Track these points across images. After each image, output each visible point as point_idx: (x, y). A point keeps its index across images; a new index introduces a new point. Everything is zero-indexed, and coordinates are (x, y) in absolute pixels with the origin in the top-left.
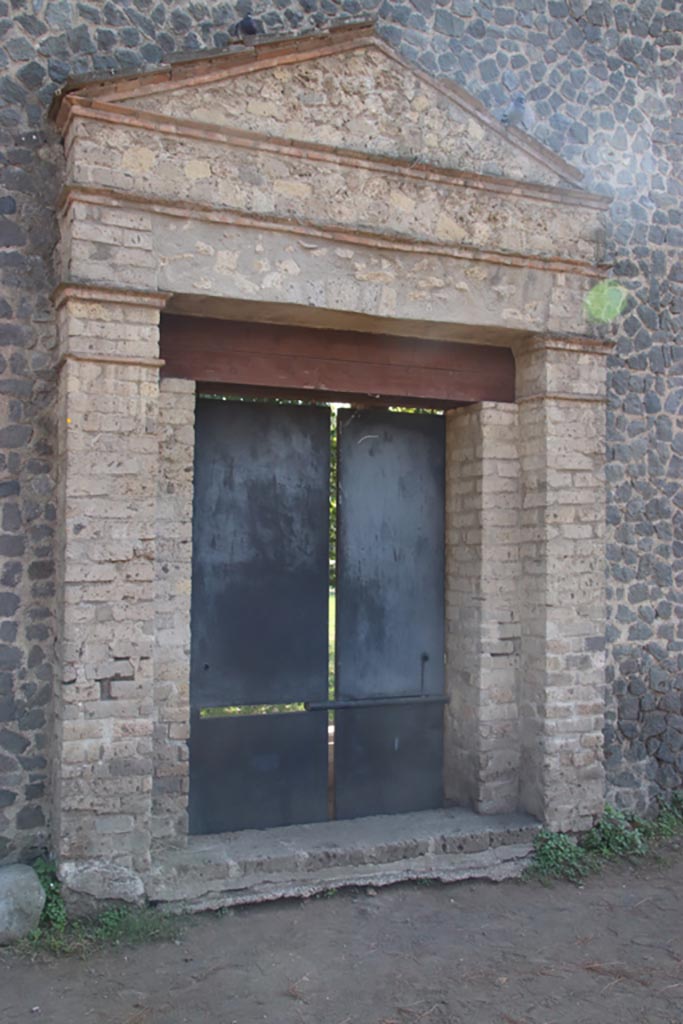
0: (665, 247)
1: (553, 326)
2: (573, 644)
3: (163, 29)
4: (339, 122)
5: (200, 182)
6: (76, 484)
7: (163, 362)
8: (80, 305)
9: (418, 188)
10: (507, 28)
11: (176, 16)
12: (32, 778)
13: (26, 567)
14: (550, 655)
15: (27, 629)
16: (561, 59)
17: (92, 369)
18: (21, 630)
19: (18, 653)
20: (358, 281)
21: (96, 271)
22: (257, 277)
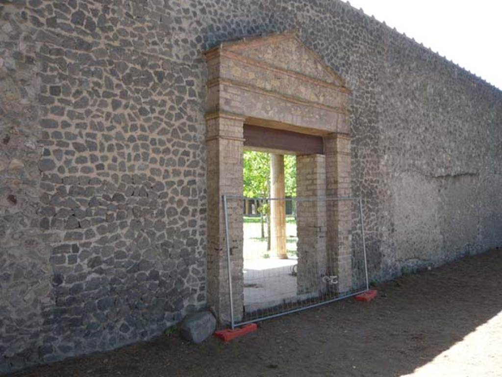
0: (358, 106)
1: (339, 130)
2: (345, 233)
3: (233, 26)
4: (286, 62)
5: (253, 79)
6: (222, 182)
7: (244, 140)
8: (223, 120)
9: (306, 84)
10: (319, 34)
11: (237, 22)
12: (202, 284)
13: (198, 210)
14: (339, 236)
15: (200, 232)
16: (333, 45)
17: (226, 141)
18: (198, 233)
19: (197, 240)
20: (292, 114)
21: (226, 108)
22: (267, 112)
